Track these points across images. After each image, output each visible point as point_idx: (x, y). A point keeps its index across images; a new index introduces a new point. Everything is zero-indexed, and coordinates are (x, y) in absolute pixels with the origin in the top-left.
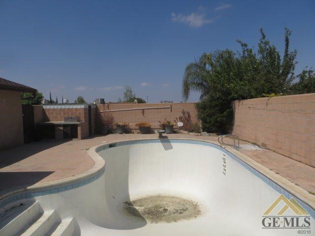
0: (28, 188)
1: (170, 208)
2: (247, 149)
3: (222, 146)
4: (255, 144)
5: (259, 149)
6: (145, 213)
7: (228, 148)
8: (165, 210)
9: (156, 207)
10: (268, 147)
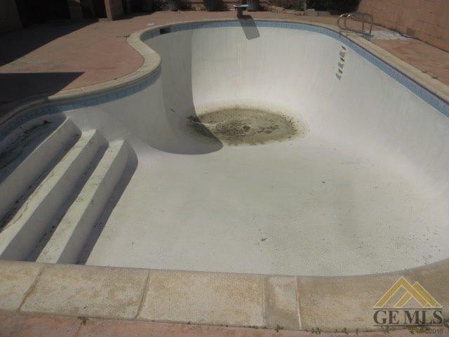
0: (50, 98)
1: (253, 126)
2: (382, 37)
3: (343, 33)
4: (394, 30)
5: (401, 38)
6: (219, 131)
7: (352, 36)
8: (247, 128)
9: (234, 124)
10: (416, 36)
